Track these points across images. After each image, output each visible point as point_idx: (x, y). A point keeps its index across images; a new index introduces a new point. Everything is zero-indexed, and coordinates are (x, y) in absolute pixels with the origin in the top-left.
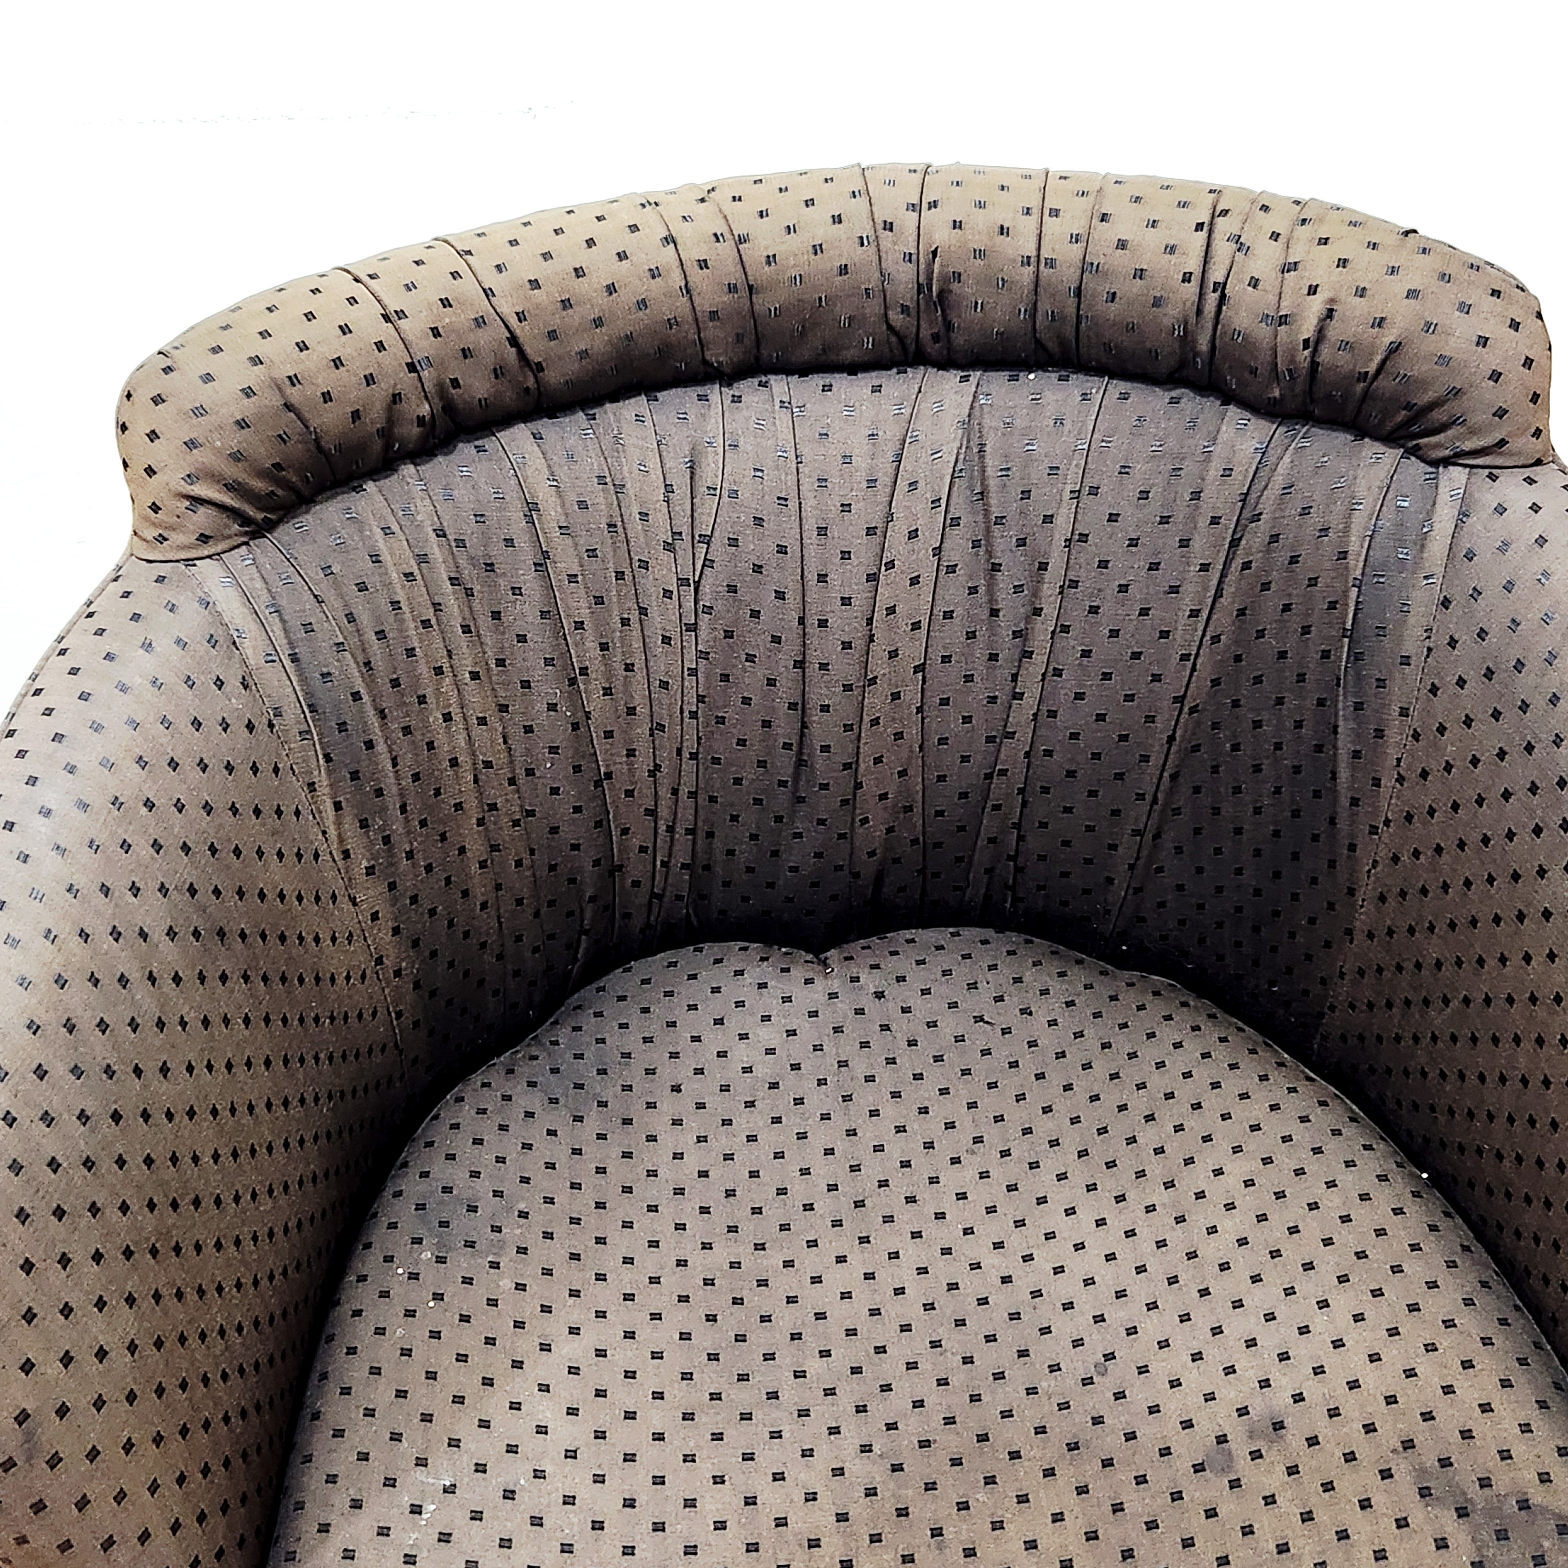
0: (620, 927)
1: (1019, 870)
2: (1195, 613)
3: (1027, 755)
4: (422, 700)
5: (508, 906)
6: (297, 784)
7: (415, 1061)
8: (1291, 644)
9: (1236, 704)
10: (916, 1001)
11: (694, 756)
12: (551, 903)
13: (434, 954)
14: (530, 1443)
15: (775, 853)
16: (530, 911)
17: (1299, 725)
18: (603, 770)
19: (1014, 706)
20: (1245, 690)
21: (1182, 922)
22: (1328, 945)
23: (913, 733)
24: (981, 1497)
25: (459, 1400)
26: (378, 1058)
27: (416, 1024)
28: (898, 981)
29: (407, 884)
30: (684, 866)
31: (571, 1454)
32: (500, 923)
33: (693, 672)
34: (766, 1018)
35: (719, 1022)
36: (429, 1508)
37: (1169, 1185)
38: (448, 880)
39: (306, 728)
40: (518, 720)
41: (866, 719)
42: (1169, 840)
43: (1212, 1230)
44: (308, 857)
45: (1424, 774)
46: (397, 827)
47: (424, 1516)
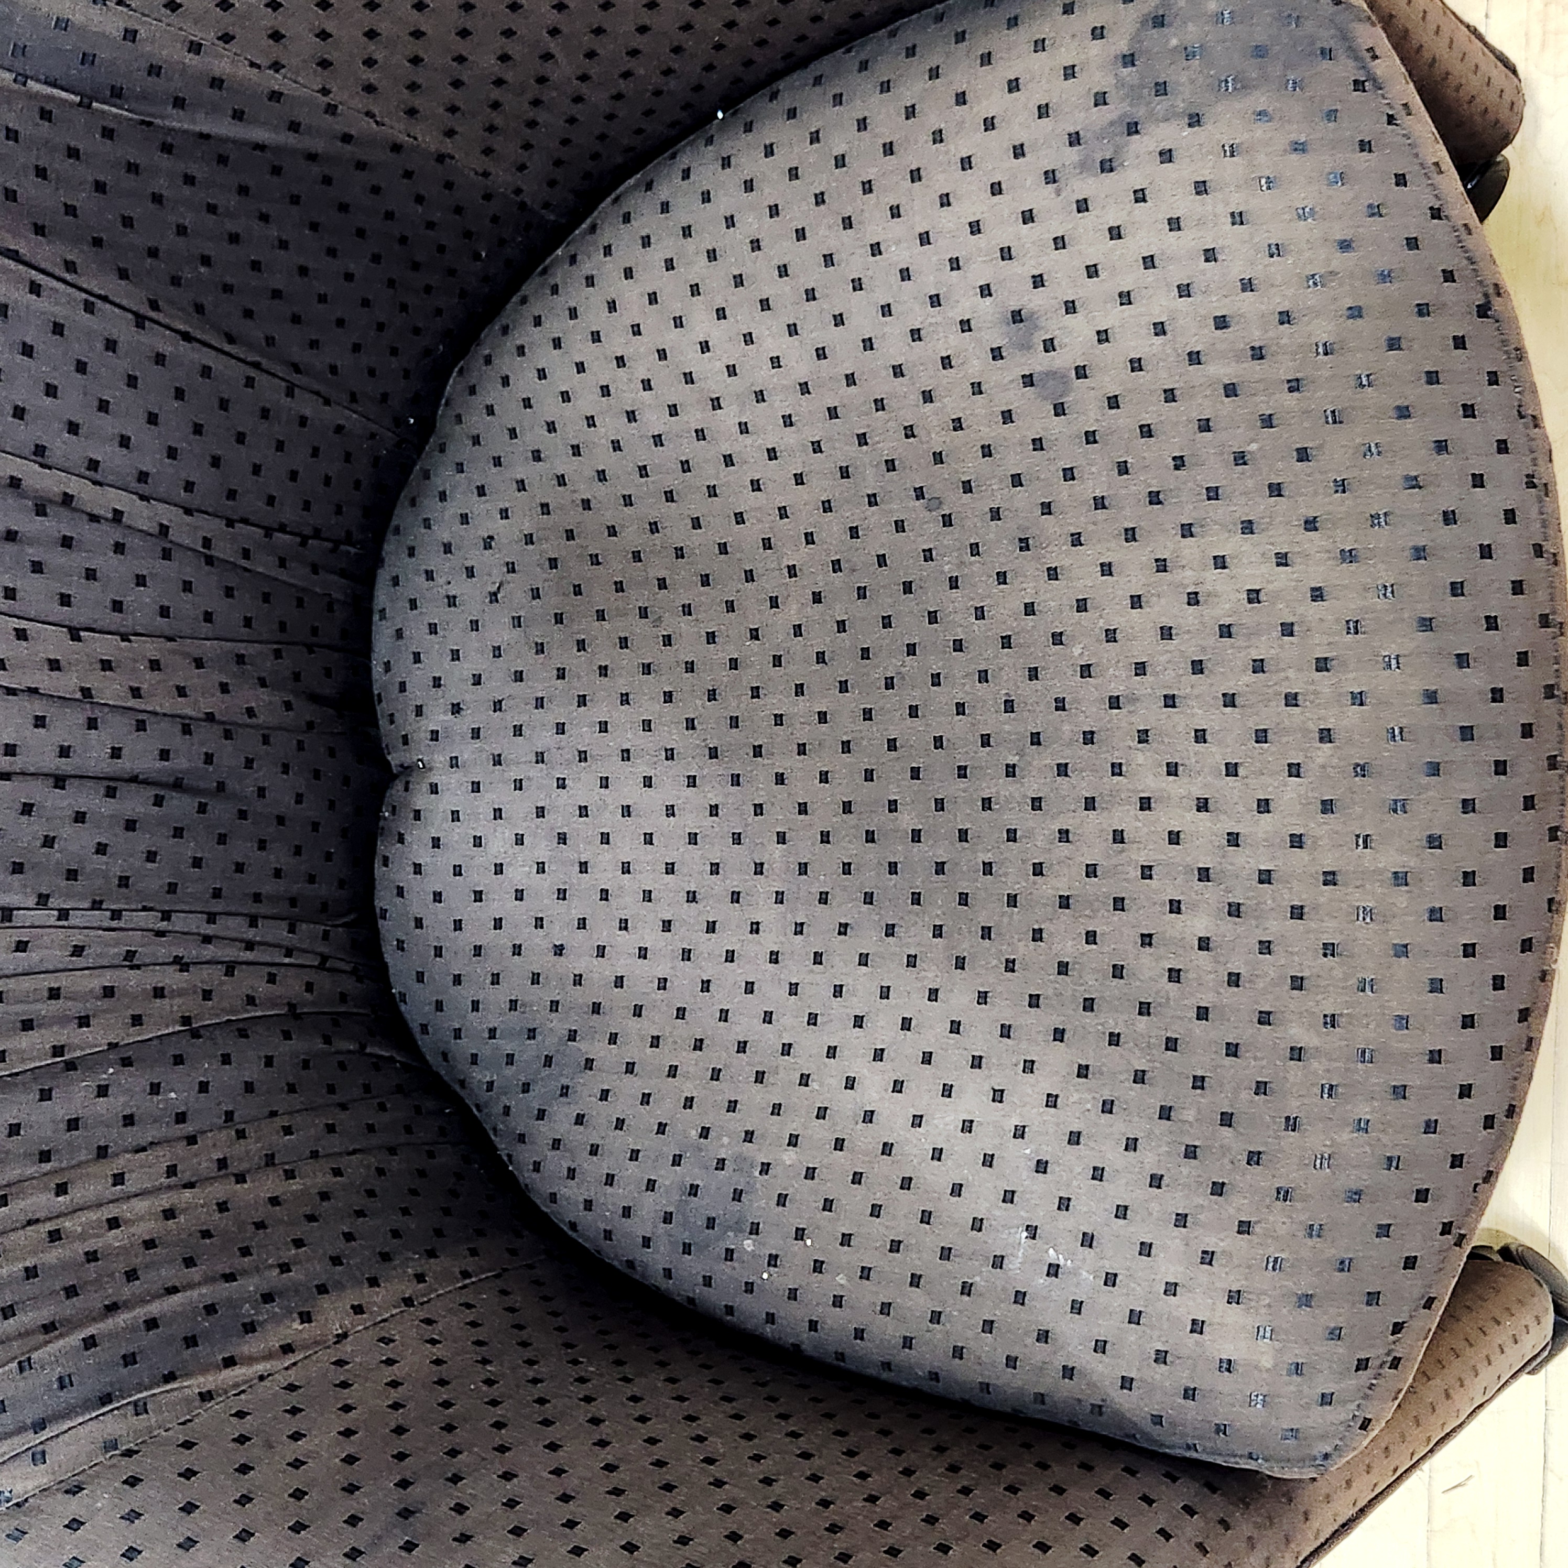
0: (355, 1006)
1: (317, 534)
2: (35, 289)
3: (188, 512)
4: (92, 1257)
5: (335, 1143)
6: (205, 1414)
7: (513, 1252)
8: (86, 173)
9: (153, 253)
10: (466, 668)
11: (166, 916)
12: (331, 1089)
13: (396, 1234)
14: (982, 1141)
15: (281, 820)
16: (343, 1115)
17: (189, 180)
18: (178, 1028)
19: (129, 522)
20: (138, 239)
21: (394, 352)
22: (449, 185)
23: (151, 648)
24: (1077, 651)
25: (926, 1217)
26: (516, 1299)
27: (474, 1252)
28: (439, 686)
29: (319, 1270)
30: (292, 930)
31: (998, 1096)
32: (354, 1152)
33: (64, 914)
34: (478, 842)
35: (478, 896)
36: (1052, 1256)
37: (716, 404)
38: (311, 1218)
39: (131, 1407)
40: (116, 1136)
41: (132, 703)
42: (298, 353)
43: (776, 362)
44: (293, 1399)
45: (276, 36)
46: (251, 1285)
47: (1062, 1262)
